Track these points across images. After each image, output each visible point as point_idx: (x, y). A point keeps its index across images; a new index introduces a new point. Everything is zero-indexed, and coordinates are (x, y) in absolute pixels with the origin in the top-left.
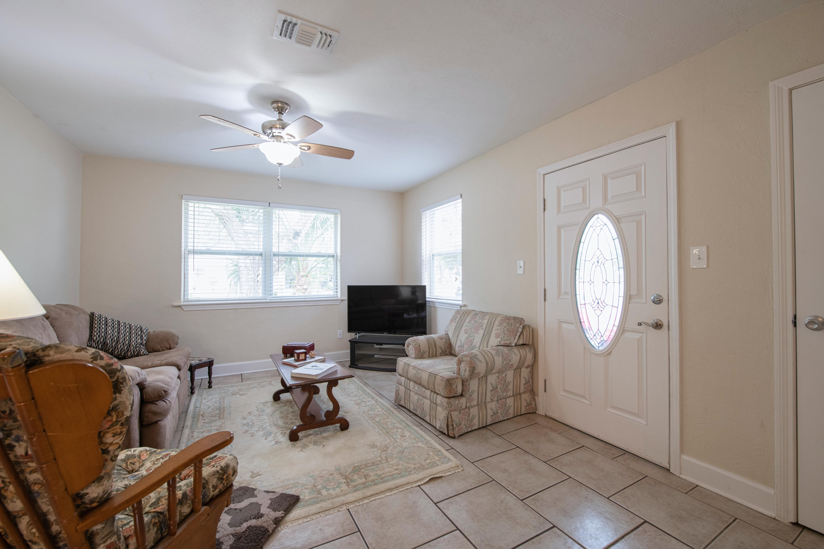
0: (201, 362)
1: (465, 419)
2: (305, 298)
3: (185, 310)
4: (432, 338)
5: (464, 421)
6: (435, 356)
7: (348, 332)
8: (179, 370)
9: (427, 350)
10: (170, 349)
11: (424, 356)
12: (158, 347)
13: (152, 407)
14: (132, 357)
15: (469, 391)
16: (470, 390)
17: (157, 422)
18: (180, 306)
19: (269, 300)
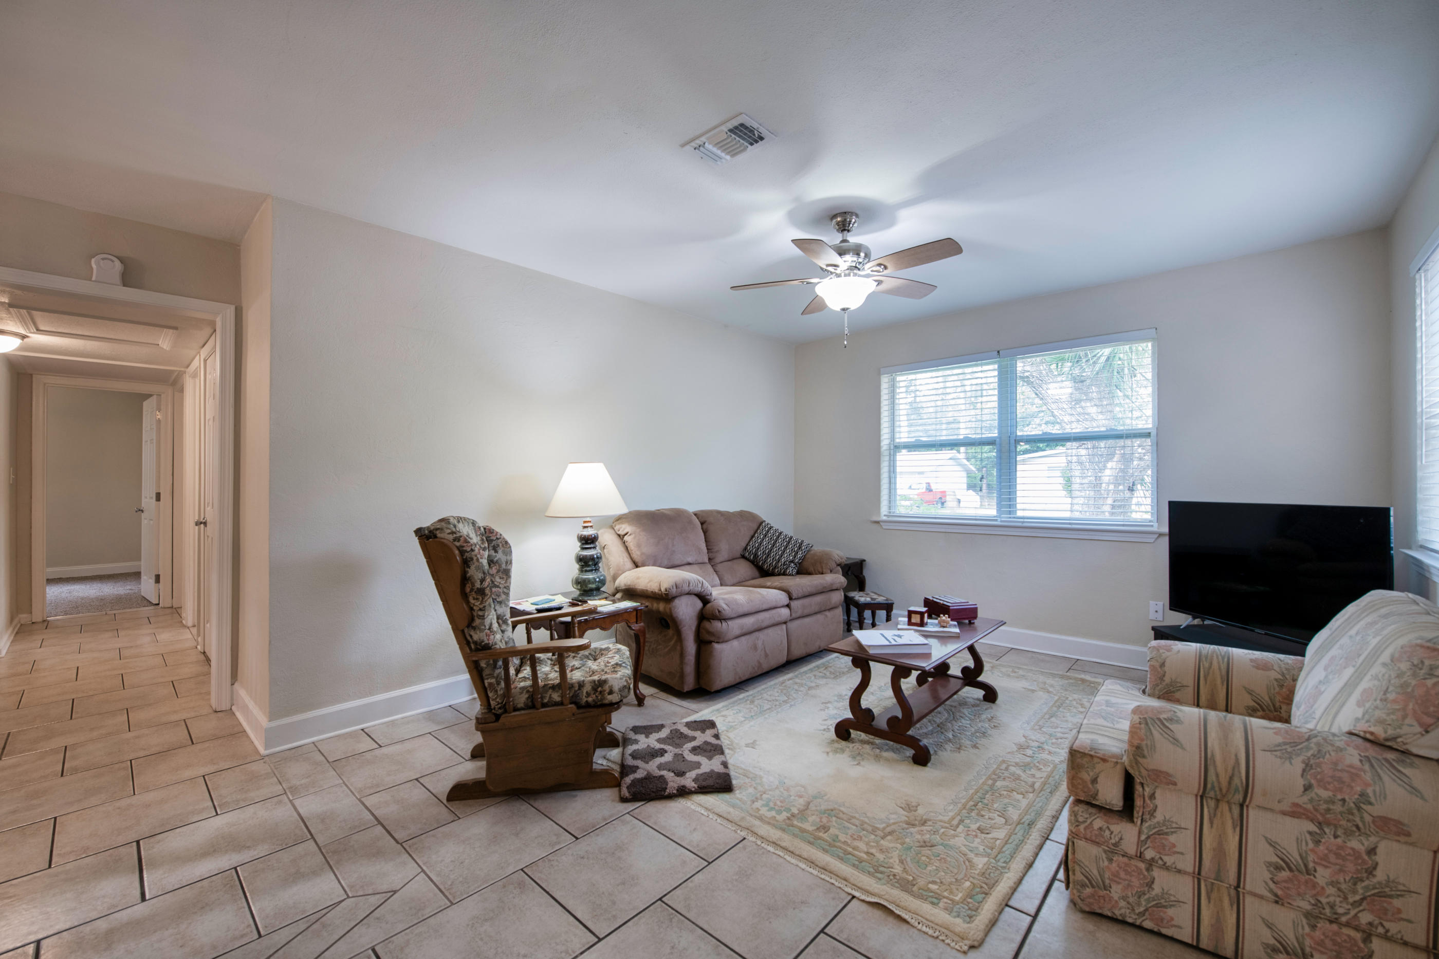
1: (1129, 885)
3: (884, 527)
7: (1170, 609)
8: (791, 598)
9: (1190, 681)
10: (822, 574)
12: (811, 569)
15: (1152, 814)
17: (710, 642)
18: (877, 522)
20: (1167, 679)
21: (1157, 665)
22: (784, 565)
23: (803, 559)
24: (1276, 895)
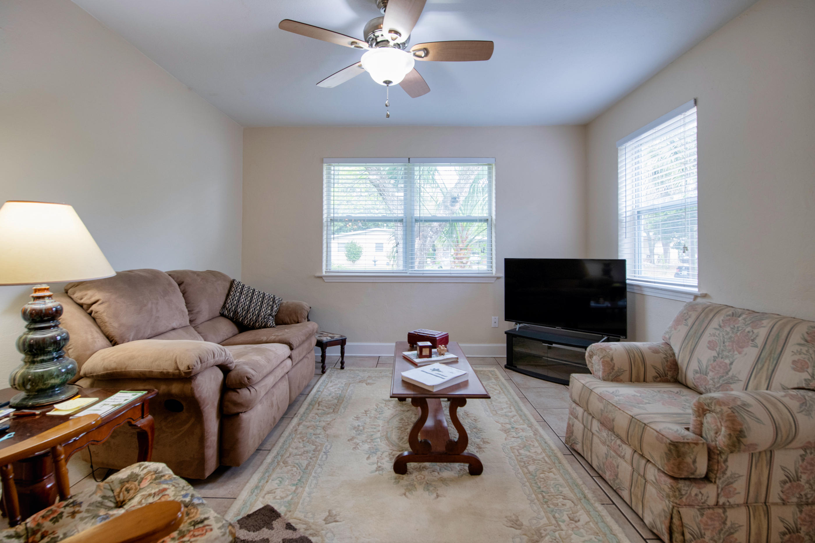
0: (332, 340)
1: (714, 528)
2: (450, 273)
3: (326, 281)
4: (638, 348)
5: (710, 531)
6: (642, 378)
7: (505, 320)
8: (291, 349)
9: (627, 367)
10: (298, 322)
11: (621, 377)
12: (287, 320)
13: (233, 396)
14: (260, 328)
15: (724, 473)
16: (728, 473)
17: (238, 414)
18: (321, 277)
19: (410, 273)
20: (616, 368)
21: (609, 360)
22: (264, 318)
23: (278, 312)
24: (783, 500)
